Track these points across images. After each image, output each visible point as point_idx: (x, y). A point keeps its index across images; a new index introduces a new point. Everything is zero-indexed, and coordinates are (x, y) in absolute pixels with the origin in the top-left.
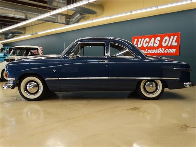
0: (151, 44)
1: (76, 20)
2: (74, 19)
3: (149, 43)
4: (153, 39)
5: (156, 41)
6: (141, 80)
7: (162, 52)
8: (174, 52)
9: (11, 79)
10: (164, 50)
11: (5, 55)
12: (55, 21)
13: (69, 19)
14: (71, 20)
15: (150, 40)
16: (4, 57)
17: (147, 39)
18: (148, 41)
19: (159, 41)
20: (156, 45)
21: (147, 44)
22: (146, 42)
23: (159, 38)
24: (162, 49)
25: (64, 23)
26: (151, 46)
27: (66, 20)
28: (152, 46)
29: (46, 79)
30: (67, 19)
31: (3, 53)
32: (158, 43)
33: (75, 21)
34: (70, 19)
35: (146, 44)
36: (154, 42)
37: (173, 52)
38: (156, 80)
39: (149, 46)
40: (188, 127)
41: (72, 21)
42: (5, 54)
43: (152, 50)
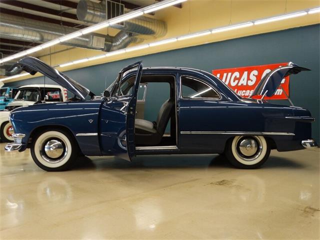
0: (243, 82)
1: (123, 44)
2: (118, 43)
3: (239, 79)
4: (246, 73)
5: (252, 77)
6: (233, 137)
8: (281, 94)
9: (18, 134)
11: (5, 100)
12: (88, 46)
13: (110, 43)
14: (113, 44)
15: (241, 75)
16: (5, 104)
17: (237, 74)
18: (238, 76)
19: (256, 76)
21: (237, 81)
23: (255, 72)
25: (102, 49)
26: (242, 84)
27: (105, 44)
28: (245, 84)
29: (77, 135)
30: (108, 43)
31: (3, 98)
32: (254, 79)
33: (120, 46)
34: (112, 42)
35: (234, 81)
36: (248, 79)
37: (278, 94)
38: (256, 136)
39: (240, 84)
40: (315, 210)
41: (115, 46)
42: (7, 99)
43: (244, 91)
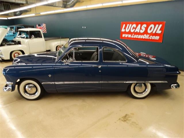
0: (138, 30)
1: (73, 4)
2: (70, 3)
4: (139, 25)
5: (143, 28)
6: (132, 84)
7: (147, 38)
8: (158, 39)
10: (149, 37)
11: (14, 33)
12: (54, 5)
13: (66, 3)
14: (68, 4)
15: (137, 26)
17: (134, 25)
18: (135, 27)
19: (145, 28)
20: (142, 32)
22: (134, 28)
24: (147, 35)
25: (62, 7)
26: (137, 32)
28: (138, 32)
29: (42, 83)
30: (64, 3)
32: (144, 29)
33: (71, 5)
34: (67, 3)
35: (133, 29)
36: (141, 29)
37: (156, 39)
38: (146, 84)
39: (136, 31)
41: (68, 5)
43: (138, 35)
